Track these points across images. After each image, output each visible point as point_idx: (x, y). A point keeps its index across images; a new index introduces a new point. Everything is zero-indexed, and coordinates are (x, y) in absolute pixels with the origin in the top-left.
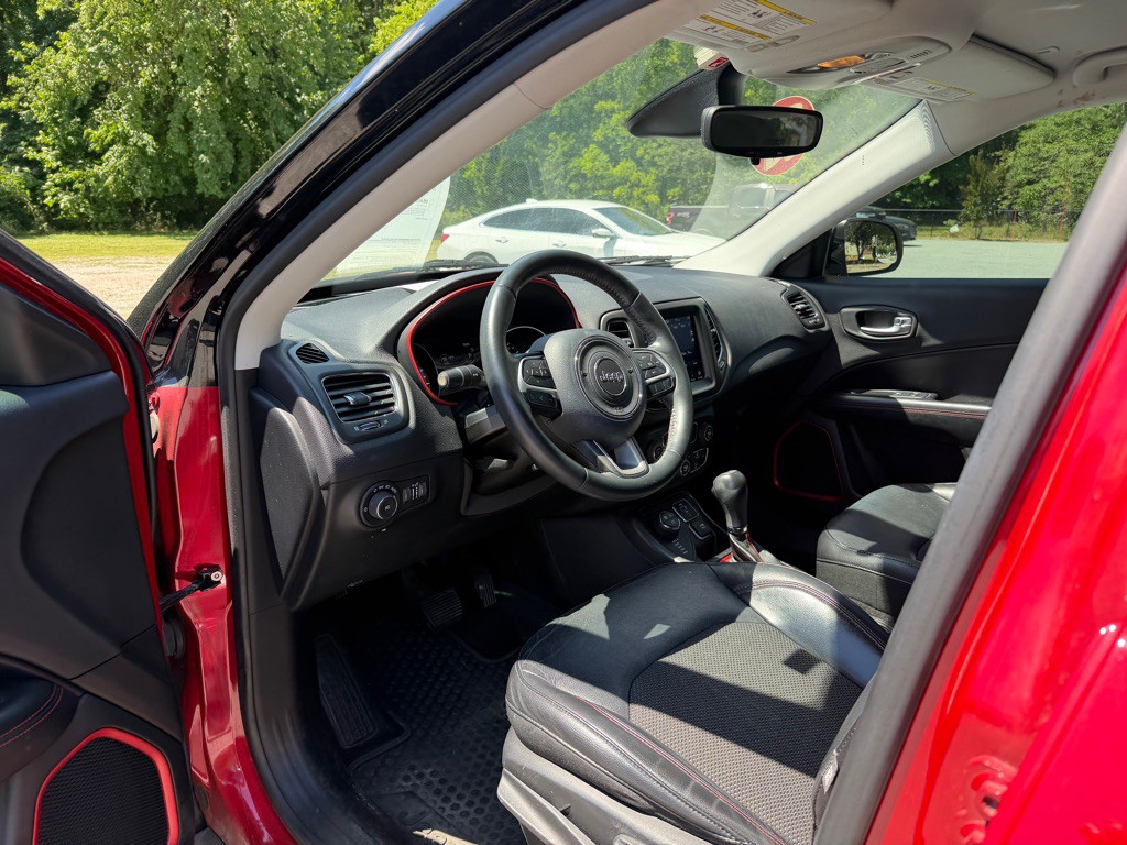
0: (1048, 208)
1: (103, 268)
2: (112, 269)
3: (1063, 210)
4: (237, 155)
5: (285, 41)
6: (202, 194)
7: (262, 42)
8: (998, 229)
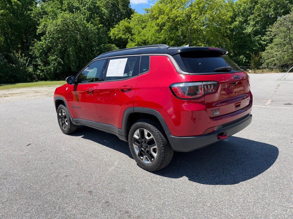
0: (273, 65)
1: (51, 88)
2: (53, 88)
3: (277, 65)
4: (80, 62)
5: (90, 37)
6: (73, 71)
7: (84, 37)
8: (260, 70)
